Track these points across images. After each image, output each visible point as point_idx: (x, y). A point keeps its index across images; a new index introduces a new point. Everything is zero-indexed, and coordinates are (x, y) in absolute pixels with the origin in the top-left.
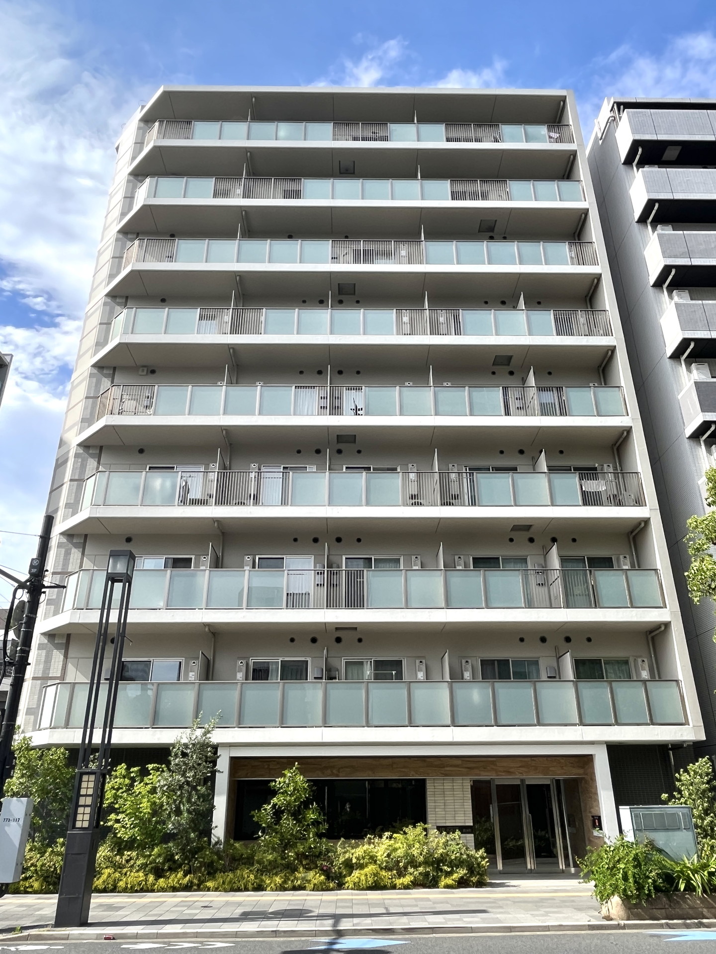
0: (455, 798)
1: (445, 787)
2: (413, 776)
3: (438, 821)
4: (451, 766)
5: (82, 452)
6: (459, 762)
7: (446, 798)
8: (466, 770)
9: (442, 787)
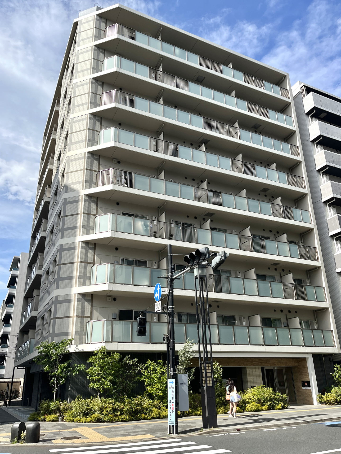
0: (257, 375)
1: (253, 370)
2: (242, 365)
3: (251, 384)
4: (255, 362)
5: (88, 199)
6: (257, 360)
7: (253, 375)
8: (260, 363)
9: (252, 370)
